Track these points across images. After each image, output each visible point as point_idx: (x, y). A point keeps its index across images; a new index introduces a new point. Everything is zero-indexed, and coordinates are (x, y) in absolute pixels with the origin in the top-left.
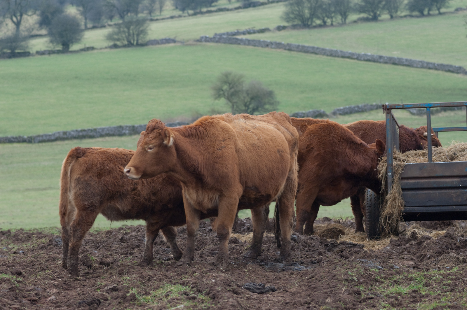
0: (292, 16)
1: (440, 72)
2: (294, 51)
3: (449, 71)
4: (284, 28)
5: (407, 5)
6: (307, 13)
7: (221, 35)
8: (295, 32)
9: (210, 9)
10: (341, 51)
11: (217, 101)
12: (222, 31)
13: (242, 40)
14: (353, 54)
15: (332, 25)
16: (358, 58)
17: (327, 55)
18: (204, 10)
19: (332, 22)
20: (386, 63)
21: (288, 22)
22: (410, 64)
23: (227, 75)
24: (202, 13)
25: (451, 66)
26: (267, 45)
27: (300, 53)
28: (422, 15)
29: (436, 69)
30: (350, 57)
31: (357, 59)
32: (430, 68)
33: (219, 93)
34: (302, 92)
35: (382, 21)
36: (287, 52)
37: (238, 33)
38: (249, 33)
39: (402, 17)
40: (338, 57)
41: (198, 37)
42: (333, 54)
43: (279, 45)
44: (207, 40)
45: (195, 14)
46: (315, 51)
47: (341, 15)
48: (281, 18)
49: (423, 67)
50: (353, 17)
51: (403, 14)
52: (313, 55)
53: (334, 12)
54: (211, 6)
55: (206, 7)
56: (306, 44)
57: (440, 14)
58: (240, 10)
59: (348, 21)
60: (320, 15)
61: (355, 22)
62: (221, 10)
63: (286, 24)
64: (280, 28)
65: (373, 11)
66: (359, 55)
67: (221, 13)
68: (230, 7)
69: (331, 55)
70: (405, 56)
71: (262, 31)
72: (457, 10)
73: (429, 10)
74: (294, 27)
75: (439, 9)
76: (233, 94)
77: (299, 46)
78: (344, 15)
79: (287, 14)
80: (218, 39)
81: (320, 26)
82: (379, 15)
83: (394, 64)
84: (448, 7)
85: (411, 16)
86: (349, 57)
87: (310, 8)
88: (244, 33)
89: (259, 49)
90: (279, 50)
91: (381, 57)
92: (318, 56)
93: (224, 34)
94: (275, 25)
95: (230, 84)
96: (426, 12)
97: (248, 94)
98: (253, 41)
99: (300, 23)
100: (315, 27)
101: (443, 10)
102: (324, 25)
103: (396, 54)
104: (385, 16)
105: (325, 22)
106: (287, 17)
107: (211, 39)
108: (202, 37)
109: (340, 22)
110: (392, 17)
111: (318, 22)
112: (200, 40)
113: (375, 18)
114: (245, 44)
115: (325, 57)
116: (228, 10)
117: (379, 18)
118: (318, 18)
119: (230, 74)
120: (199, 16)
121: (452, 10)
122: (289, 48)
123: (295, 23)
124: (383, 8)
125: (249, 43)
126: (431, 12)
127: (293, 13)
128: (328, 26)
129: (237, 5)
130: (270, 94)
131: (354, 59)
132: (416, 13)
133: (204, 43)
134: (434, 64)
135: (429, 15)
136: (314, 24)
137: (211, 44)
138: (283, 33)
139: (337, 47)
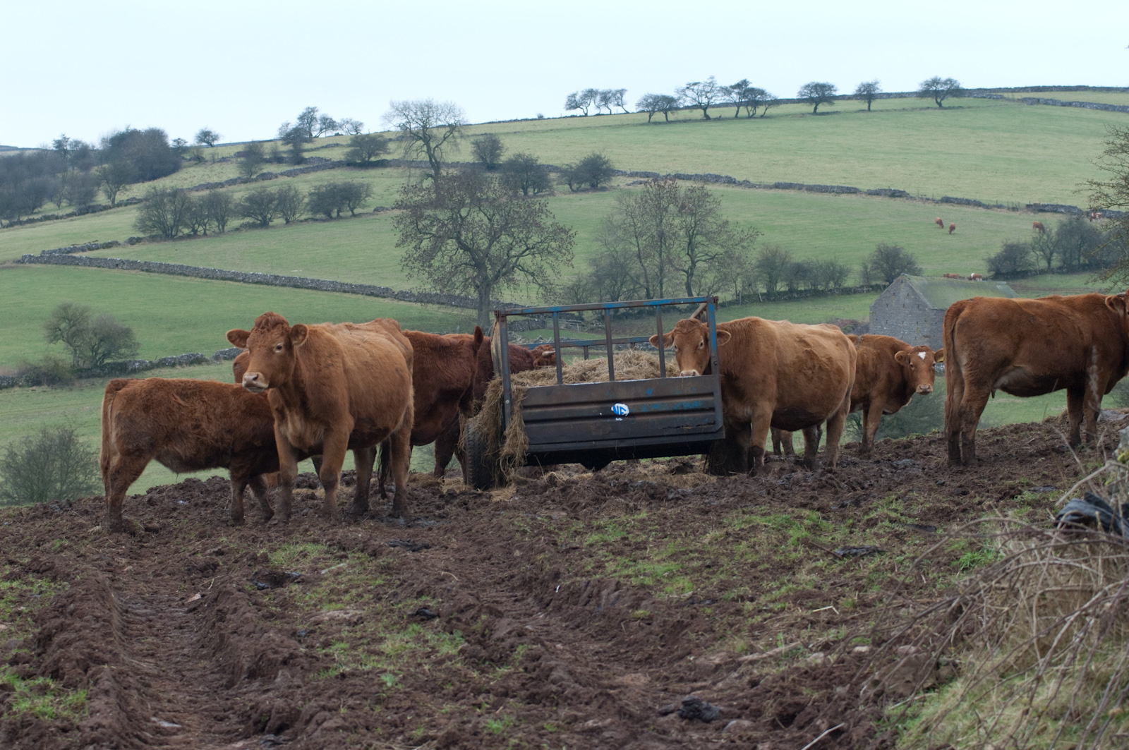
0: (150, 224)
1: (360, 296)
2: (154, 272)
3: (372, 294)
4: (139, 240)
5: (308, 204)
6: (170, 218)
7: (51, 252)
8: (154, 246)
9: (31, 217)
10: (220, 271)
11: (52, 345)
12: (52, 247)
13: (80, 259)
14: (237, 274)
15: (205, 234)
16: (245, 279)
17: (202, 277)
18: (24, 218)
19: (205, 230)
20: (283, 285)
21: (144, 232)
22: (317, 286)
23: (65, 308)
24: (21, 223)
25: (374, 288)
26: (117, 265)
27: (163, 275)
28: (330, 218)
29: (354, 292)
30: (234, 278)
31: (243, 281)
32: (345, 292)
33: (54, 334)
34: (170, 329)
35: (273, 227)
36: (144, 273)
37: (74, 249)
38: (90, 249)
39: (301, 221)
40: (217, 279)
41: (19, 257)
42: (209, 275)
43: (133, 265)
44: (32, 260)
45: (11, 225)
46: (183, 271)
47: (217, 220)
48: (135, 226)
49: (334, 290)
50: (234, 223)
51: (303, 217)
52: (182, 277)
53: (208, 216)
54: (32, 213)
55: (26, 214)
56: (172, 263)
57: (354, 215)
58: (75, 217)
59: (226, 228)
60: (188, 222)
61: (237, 229)
62: (47, 218)
63: (141, 235)
64: (132, 241)
65: (261, 214)
66: (246, 275)
67: (48, 222)
68: (60, 213)
69: (207, 277)
70: (310, 276)
71: (108, 246)
72: (377, 210)
73: (338, 212)
74: (153, 239)
75: (352, 210)
76: (73, 335)
77: (161, 264)
78: (222, 221)
79: (142, 221)
80: (48, 258)
81: (188, 236)
82: (270, 220)
83: (296, 286)
84: (364, 206)
85: (315, 220)
86: (231, 279)
87: (174, 212)
88: (83, 250)
89: (106, 271)
90: (133, 272)
91: (276, 277)
92: (188, 278)
93: (55, 251)
94: (127, 237)
95: (70, 321)
96: (334, 215)
97: (96, 335)
98: (97, 259)
99: (161, 233)
100: (182, 238)
101: (357, 211)
102: (194, 235)
103: (297, 273)
104: (278, 221)
105: (195, 231)
106: (142, 225)
107: (37, 258)
108: (25, 257)
109: (217, 230)
110: (288, 222)
111: (186, 231)
112: (21, 261)
113: (264, 224)
114: (85, 265)
115: (198, 279)
116: (57, 218)
117: (270, 224)
118: (186, 226)
119: (70, 306)
120: (16, 227)
121: (371, 210)
122: (148, 268)
123: (154, 234)
124: (275, 210)
125: (91, 262)
126: (341, 214)
127: (151, 220)
128: (199, 237)
129: (70, 210)
130: (127, 333)
131: (239, 281)
132: (320, 216)
133: (27, 265)
134: (351, 285)
135: (339, 218)
136: (180, 234)
137: (39, 266)
138: (137, 247)
139: (215, 265)
